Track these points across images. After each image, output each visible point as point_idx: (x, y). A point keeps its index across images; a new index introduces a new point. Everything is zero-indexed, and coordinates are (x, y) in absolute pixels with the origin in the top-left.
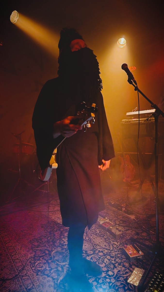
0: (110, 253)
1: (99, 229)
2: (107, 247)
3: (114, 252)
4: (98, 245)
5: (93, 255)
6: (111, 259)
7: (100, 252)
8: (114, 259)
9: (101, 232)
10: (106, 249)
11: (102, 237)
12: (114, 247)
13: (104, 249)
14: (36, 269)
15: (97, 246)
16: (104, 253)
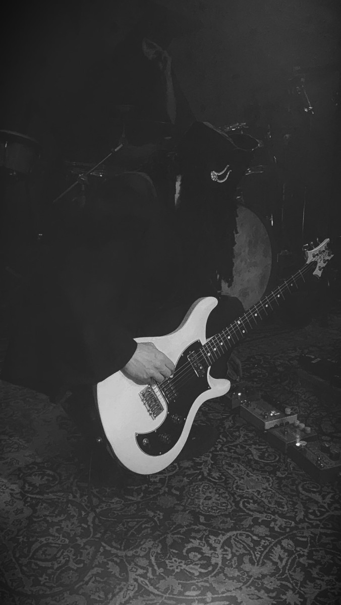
0: (292, 529)
1: (259, 445)
2: (286, 509)
3: (308, 528)
4: (252, 498)
5: (235, 533)
6: (297, 551)
7: (259, 524)
8: (306, 551)
9: (266, 455)
10: (282, 516)
11: (270, 473)
12: (310, 511)
13: (274, 513)
14: (33, 565)
15: (249, 503)
16: (272, 530)
